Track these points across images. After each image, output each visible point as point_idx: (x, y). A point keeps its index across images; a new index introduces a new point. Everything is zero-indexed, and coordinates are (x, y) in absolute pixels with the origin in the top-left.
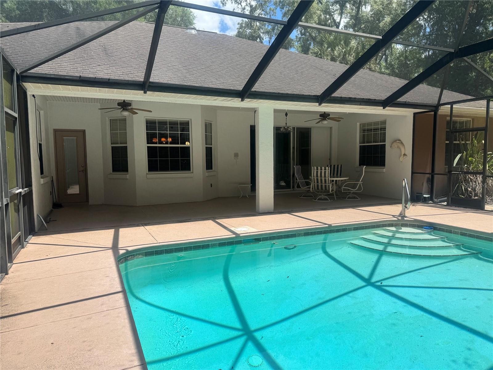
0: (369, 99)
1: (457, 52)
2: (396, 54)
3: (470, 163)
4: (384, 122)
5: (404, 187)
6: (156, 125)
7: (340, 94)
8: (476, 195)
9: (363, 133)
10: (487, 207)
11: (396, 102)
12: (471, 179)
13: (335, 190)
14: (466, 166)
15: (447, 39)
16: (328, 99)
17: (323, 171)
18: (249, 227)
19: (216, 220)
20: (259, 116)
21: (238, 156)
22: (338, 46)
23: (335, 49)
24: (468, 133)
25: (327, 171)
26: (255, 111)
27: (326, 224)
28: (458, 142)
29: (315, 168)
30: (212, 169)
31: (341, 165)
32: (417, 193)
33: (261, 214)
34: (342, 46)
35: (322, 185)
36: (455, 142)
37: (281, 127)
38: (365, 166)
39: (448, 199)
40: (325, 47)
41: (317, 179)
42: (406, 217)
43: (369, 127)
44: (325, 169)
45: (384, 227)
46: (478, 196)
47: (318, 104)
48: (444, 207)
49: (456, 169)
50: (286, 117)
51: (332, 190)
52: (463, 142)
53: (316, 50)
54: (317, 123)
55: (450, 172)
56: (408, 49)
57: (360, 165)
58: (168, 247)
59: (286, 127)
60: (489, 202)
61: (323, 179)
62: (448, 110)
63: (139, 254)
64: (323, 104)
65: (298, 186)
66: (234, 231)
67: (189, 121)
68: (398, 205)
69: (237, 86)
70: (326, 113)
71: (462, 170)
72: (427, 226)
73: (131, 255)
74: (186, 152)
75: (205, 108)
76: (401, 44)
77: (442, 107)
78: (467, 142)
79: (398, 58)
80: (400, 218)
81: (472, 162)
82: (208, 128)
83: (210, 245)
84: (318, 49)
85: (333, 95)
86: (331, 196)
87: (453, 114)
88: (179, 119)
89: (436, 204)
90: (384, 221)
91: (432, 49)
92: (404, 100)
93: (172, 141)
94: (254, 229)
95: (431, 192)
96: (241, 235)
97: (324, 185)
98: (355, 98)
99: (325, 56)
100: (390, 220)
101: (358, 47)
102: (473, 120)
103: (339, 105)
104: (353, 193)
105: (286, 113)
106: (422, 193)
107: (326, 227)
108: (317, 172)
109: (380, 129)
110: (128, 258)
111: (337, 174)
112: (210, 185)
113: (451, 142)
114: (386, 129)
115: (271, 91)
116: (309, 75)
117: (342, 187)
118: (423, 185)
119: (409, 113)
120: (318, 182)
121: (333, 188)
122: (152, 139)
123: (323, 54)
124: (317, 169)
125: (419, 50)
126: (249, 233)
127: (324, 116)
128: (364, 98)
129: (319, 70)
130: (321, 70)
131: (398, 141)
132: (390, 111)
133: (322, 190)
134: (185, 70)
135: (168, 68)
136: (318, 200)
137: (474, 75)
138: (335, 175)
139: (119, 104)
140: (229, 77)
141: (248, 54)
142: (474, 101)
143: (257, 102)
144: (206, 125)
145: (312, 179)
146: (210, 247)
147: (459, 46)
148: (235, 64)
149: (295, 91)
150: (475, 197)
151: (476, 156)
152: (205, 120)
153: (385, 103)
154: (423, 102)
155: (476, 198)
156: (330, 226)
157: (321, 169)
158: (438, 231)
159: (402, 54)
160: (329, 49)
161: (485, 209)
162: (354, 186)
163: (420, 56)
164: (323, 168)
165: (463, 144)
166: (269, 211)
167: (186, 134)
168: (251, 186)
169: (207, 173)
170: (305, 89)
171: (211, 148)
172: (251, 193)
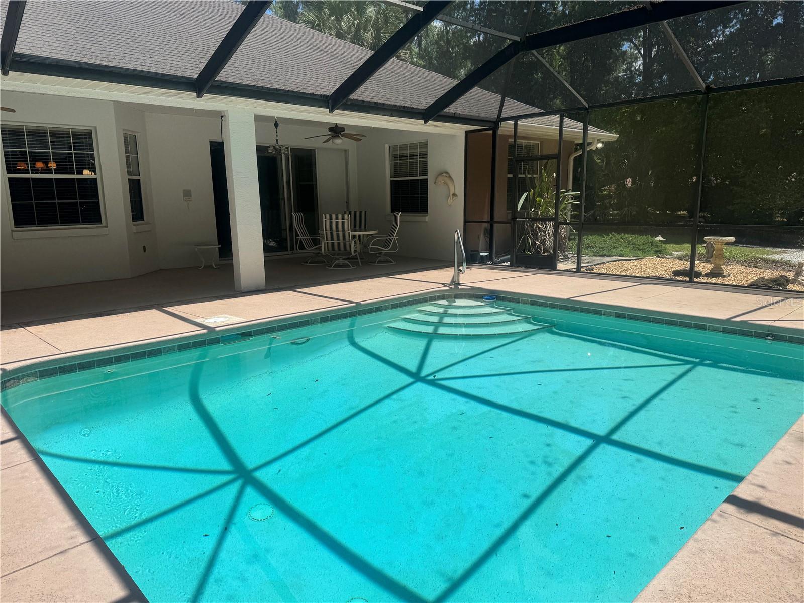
0: (404, 107)
1: (524, 42)
2: (433, 35)
3: (538, 206)
4: (424, 145)
5: (457, 242)
6: (22, 137)
7: (360, 96)
8: (546, 250)
9: (395, 160)
10: (561, 266)
11: (442, 113)
12: (539, 228)
13: (359, 250)
14: (533, 209)
15: (504, 18)
16: (343, 102)
17: (340, 221)
18: (228, 316)
19: (164, 308)
20: (230, 127)
21: (191, 196)
22: (346, 13)
23: (342, 19)
24: (535, 162)
25: (346, 221)
26: (222, 117)
27: (352, 302)
28: (523, 176)
29: (328, 216)
30: (143, 220)
31: (366, 212)
32: (472, 251)
33: (245, 294)
34: (353, 15)
35: (339, 244)
36: (519, 176)
37: (269, 147)
38: (401, 213)
39: (512, 257)
40: (325, 13)
41: (332, 234)
42: (460, 285)
43: (404, 152)
44: (343, 218)
45: (432, 300)
46: (547, 252)
47: (328, 110)
48: (507, 268)
49: (521, 214)
50: (277, 128)
51: (355, 251)
52: (530, 176)
53: (311, 16)
54: (324, 142)
55: (514, 218)
56: (450, 28)
57: (393, 211)
58: (84, 359)
59: (278, 147)
60: (561, 259)
61: (341, 233)
62: (510, 128)
63: (28, 376)
64: (336, 111)
65: (302, 247)
66: (204, 323)
67: (91, 130)
68: (447, 269)
69: (186, 70)
70: (339, 126)
71: (528, 215)
72: (488, 296)
73: (13, 379)
74: (91, 188)
75: (121, 107)
76: (440, 20)
77: (503, 124)
78: (535, 176)
79: (437, 42)
80: (452, 287)
81: (540, 205)
82: (130, 144)
83: (162, 350)
84: (315, 15)
85: (351, 97)
86: (353, 259)
87: (518, 135)
88: (72, 127)
89: (497, 265)
90: (432, 292)
91: (482, 32)
92: (453, 111)
93: (57, 168)
94: (239, 318)
95: (490, 249)
96: (217, 329)
97: (342, 243)
98: (384, 104)
99: (326, 29)
100: (439, 291)
101: (378, 18)
102: (542, 143)
103: (360, 115)
104: (386, 255)
105: (276, 122)
106: (478, 251)
107: (353, 306)
108: (331, 222)
109: (419, 155)
110: (7, 385)
111: (360, 226)
112: (142, 248)
113: (515, 176)
114: (427, 155)
115: (248, 83)
116: (309, 60)
117: (369, 245)
118: (479, 238)
119: (458, 131)
120: (332, 239)
121: (356, 247)
122: (16, 164)
123: (323, 25)
124: (331, 218)
125: (466, 32)
126: (231, 324)
127: (336, 131)
128: (396, 104)
129: (323, 52)
130: (326, 52)
131: (445, 175)
132: (434, 128)
133: (339, 252)
134: (80, 34)
135: (44, 28)
136: (334, 267)
137: (541, 77)
138: (358, 227)
140: (170, 54)
141: (197, 14)
142: (544, 116)
143: (225, 100)
144: (126, 139)
145: (324, 234)
146: (163, 354)
147: (526, 34)
148: (176, 30)
149: (289, 85)
150: (544, 252)
151: (545, 195)
152: (124, 130)
153: (427, 114)
154: (477, 115)
155: (546, 254)
156: (358, 303)
157: (337, 218)
158: (502, 302)
159: (441, 35)
160: (333, 18)
161: (558, 269)
162: (386, 244)
163: (468, 41)
164: (340, 216)
165: (529, 178)
166: (258, 289)
167: (88, 154)
168: (219, 248)
169: (135, 227)
170: (304, 84)
171: (139, 181)
172: (220, 260)
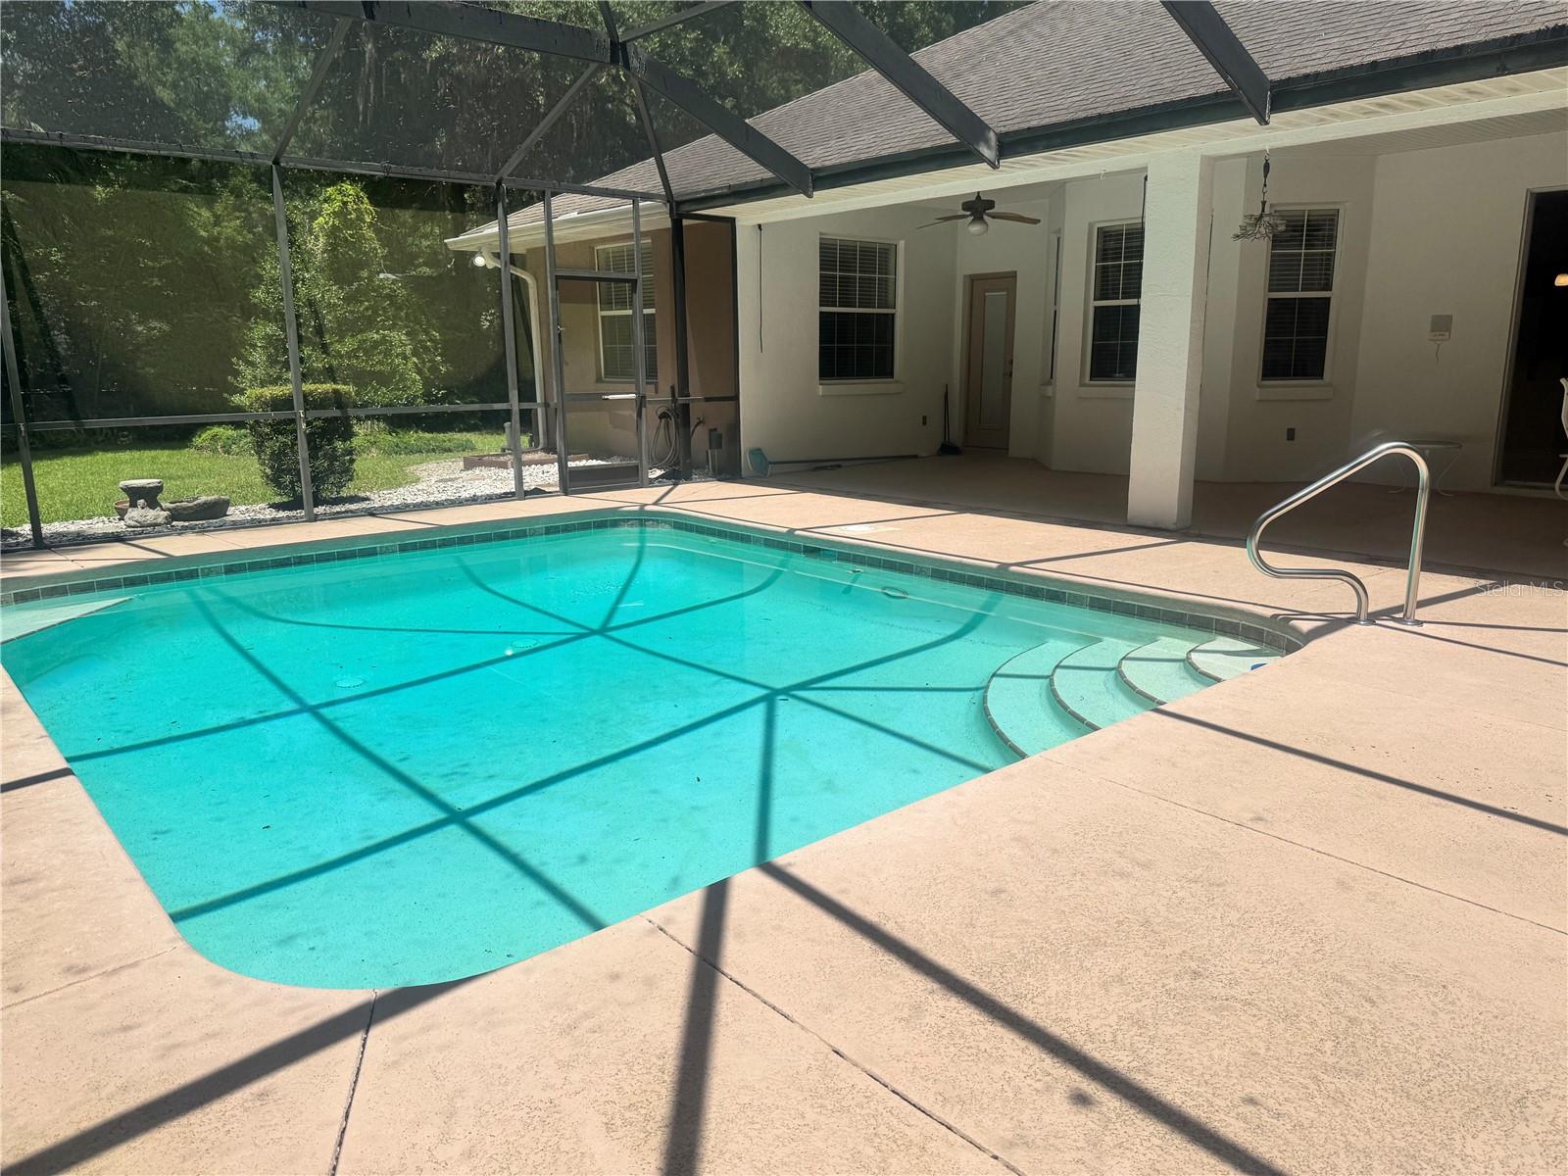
30: (1322, 379)
63: (666, 522)
73: (653, 520)
96: (798, 532)
110: (647, 523)
112: (1284, 431)
139: (967, 206)
171: (1328, 300)
